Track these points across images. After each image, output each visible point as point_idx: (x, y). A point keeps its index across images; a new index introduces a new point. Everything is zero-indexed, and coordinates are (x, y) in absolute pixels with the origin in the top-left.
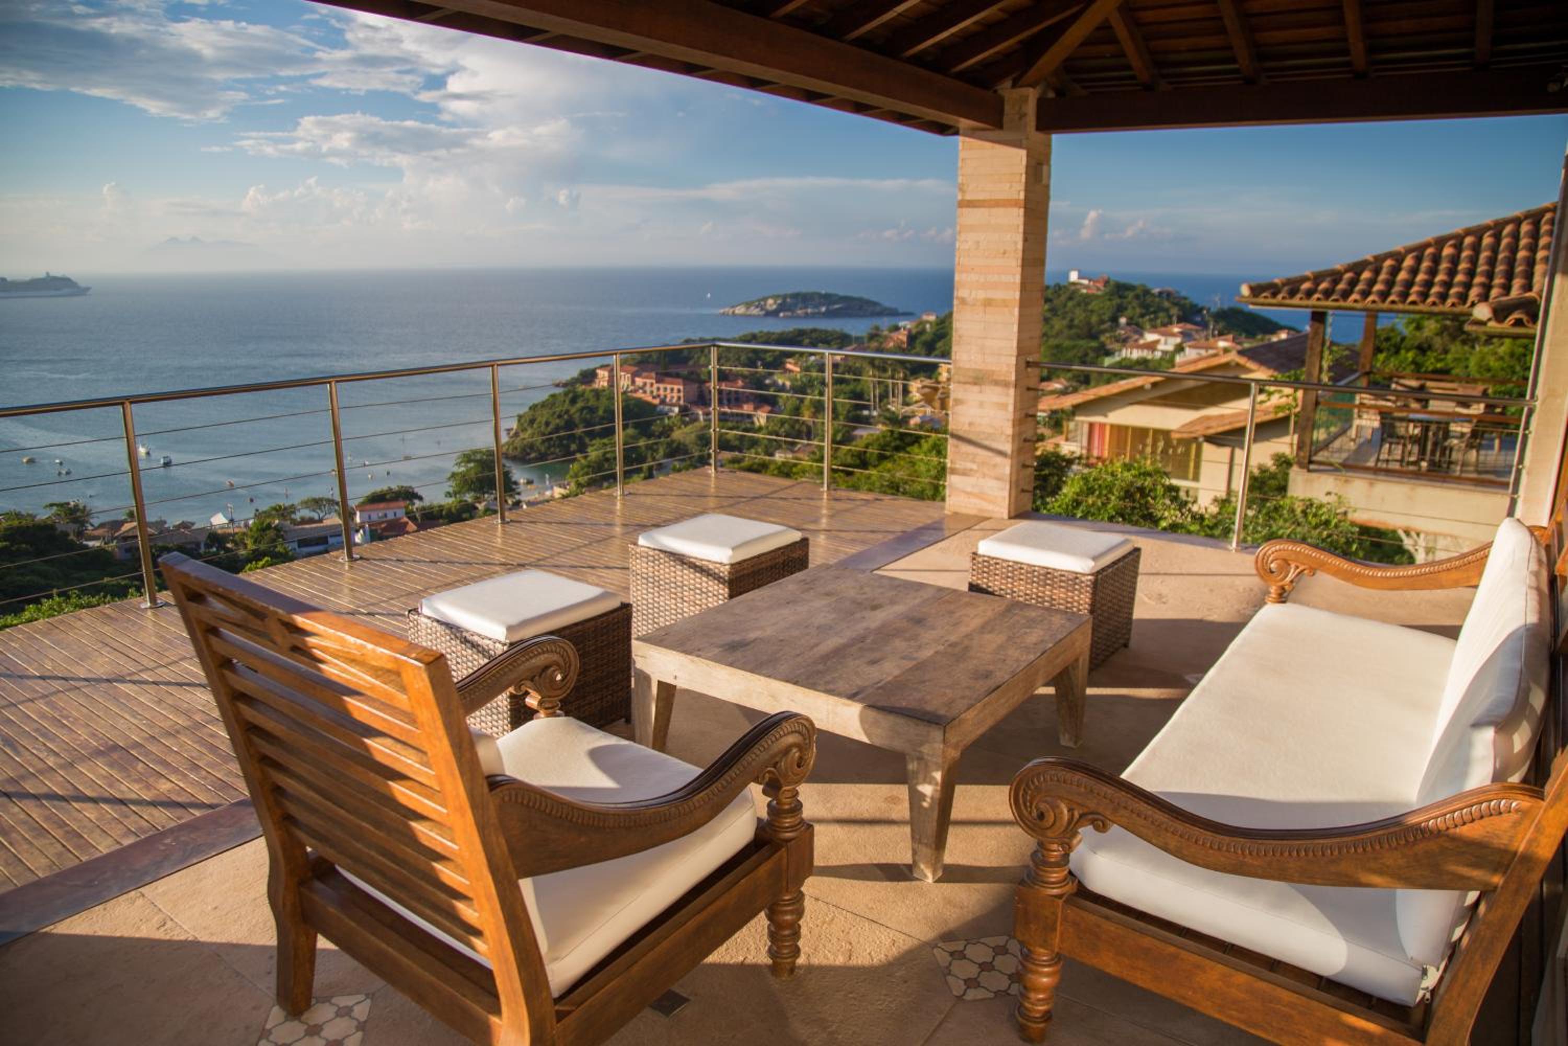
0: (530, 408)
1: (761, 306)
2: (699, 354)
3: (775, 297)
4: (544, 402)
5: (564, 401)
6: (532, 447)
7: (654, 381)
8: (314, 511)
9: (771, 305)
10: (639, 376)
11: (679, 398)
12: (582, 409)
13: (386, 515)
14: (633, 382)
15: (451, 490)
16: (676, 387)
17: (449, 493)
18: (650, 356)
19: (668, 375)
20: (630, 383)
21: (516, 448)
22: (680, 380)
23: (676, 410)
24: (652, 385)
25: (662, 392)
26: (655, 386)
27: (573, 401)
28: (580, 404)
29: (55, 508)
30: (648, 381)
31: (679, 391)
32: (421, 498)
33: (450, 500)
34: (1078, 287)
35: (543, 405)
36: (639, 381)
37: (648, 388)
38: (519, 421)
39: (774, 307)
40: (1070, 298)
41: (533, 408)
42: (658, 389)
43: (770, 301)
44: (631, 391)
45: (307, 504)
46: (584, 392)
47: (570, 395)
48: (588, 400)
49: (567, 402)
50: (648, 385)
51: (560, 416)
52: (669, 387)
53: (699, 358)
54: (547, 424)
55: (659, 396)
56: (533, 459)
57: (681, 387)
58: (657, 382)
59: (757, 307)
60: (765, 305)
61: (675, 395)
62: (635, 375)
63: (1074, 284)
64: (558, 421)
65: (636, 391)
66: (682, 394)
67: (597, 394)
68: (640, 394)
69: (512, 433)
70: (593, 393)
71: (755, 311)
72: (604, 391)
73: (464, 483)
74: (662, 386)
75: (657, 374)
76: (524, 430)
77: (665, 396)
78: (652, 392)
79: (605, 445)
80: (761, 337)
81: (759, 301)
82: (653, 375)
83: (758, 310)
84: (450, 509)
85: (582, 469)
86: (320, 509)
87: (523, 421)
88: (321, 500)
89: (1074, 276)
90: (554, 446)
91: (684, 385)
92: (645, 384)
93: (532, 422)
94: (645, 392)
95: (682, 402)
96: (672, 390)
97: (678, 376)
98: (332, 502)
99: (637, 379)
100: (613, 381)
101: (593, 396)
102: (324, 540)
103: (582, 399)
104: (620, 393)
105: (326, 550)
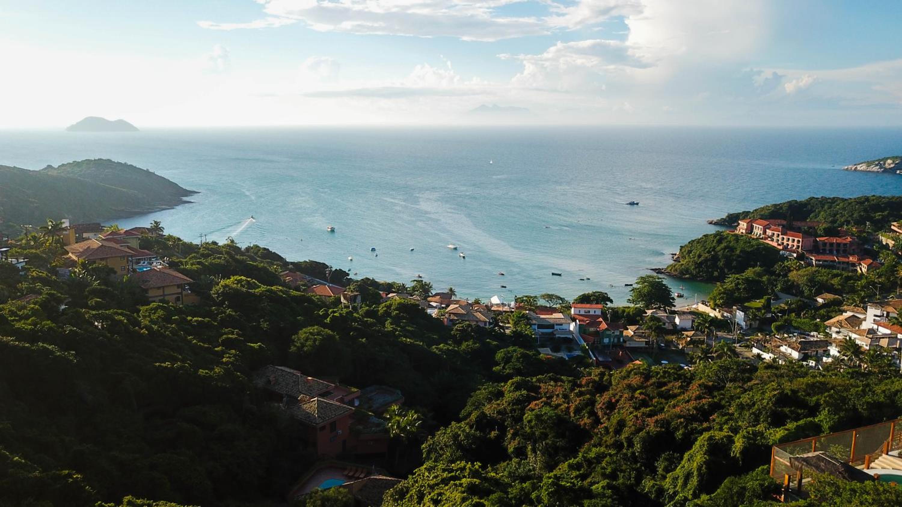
0: (689, 243)
1: (882, 166)
3: (894, 158)
4: (699, 240)
5: (713, 241)
6: (687, 271)
7: (780, 233)
8: (548, 301)
9: (889, 165)
10: (769, 227)
11: (798, 247)
12: (725, 248)
13: (589, 312)
14: (765, 232)
15: (631, 298)
16: (796, 239)
17: (629, 300)
18: (781, 208)
19: (793, 229)
20: (762, 232)
21: (676, 270)
22: (801, 234)
23: (795, 255)
24: (778, 235)
25: (785, 242)
26: (781, 236)
27: (720, 242)
28: (722, 246)
29: (415, 282)
30: (776, 233)
31: (799, 241)
32: (611, 301)
33: (632, 305)
35: (698, 241)
36: (769, 233)
37: (775, 238)
38: (681, 250)
39: (892, 166)
41: (691, 243)
42: (783, 239)
43: (889, 161)
44: (762, 239)
45: (544, 297)
46: (728, 235)
47: (718, 237)
48: (730, 242)
49: (715, 241)
50: (775, 236)
51: (709, 252)
52: (791, 238)
53: (819, 212)
54: (700, 256)
55: (783, 243)
56: (687, 278)
57: (801, 240)
58: (782, 234)
59: (877, 165)
60: (885, 164)
61: (795, 244)
62: (766, 226)
64: (707, 255)
65: (766, 239)
66: (800, 244)
67: (737, 238)
68: (768, 241)
69: (676, 257)
70: (734, 238)
71: (876, 169)
72: (742, 236)
73: (640, 295)
74: (785, 237)
75: (783, 226)
76: (684, 257)
77: (788, 245)
78: (778, 240)
79: (737, 279)
81: (879, 160)
82: (781, 227)
83: (878, 167)
84: (629, 312)
85: (720, 294)
86: (552, 300)
87: (683, 251)
88: (552, 295)
90: (702, 271)
91: (803, 237)
92: (774, 234)
93: (690, 252)
94: (773, 240)
95: (800, 250)
96: (794, 240)
97: (798, 230)
98: (559, 298)
99: (767, 230)
100: (750, 229)
101: (734, 240)
102: (552, 326)
103: (726, 240)
104: (754, 239)
105: (552, 333)
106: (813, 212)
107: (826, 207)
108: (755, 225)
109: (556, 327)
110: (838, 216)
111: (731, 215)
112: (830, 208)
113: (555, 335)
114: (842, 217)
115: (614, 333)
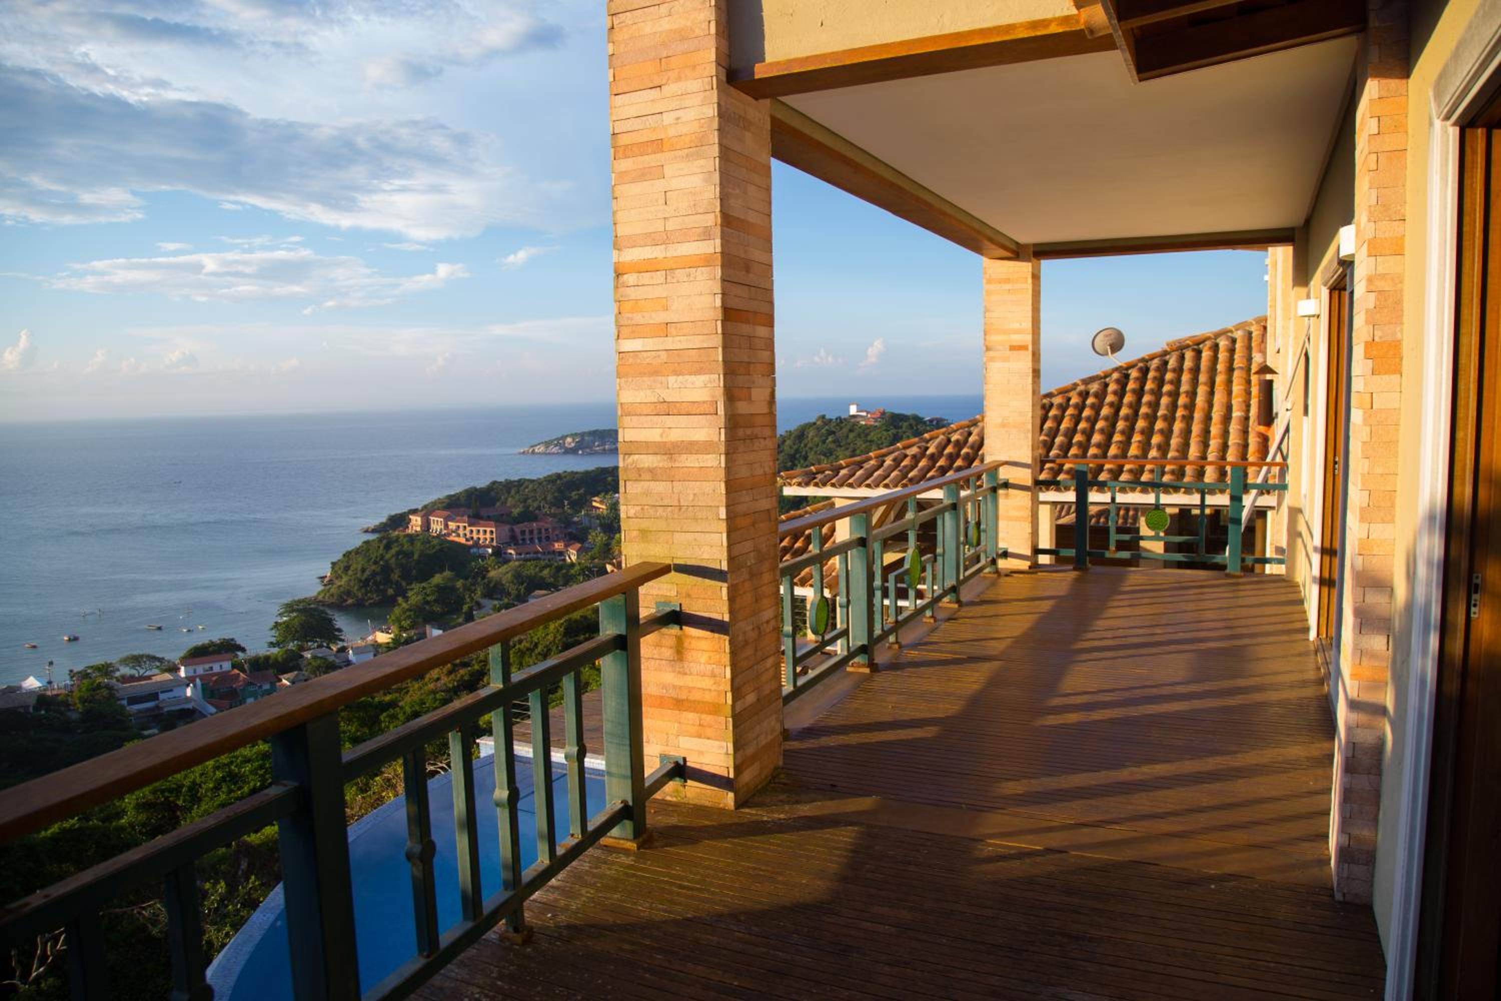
0: (344, 555)
1: (562, 446)
2: (506, 495)
3: (573, 436)
4: (358, 549)
5: (379, 547)
6: (349, 593)
7: (466, 524)
8: (133, 668)
9: (570, 444)
10: (452, 520)
11: (492, 539)
12: (398, 554)
13: (211, 668)
14: (446, 526)
15: (274, 640)
16: (488, 529)
17: (272, 643)
18: (458, 499)
19: (481, 518)
20: (443, 527)
21: (332, 595)
22: (492, 523)
23: (490, 551)
24: (465, 527)
25: (475, 536)
26: (468, 529)
27: (388, 547)
28: (394, 551)
30: (461, 525)
31: (492, 532)
32: (243, 650)
33: (275, 650)
34: (858, 419)
35: (357, 551)
36: (452, 525)
37: (461, 532)
38: (333, 568)
39: (573, 445)
40: (851, 431)
41: (347, 555)
42: (472, 531)
43: (569, 440)
44: (444, 535)
45: (125, 661)
46: (398, 537)
47: (385, 542)
48: (402, 545)
49: (382, 548)
50: (461, 529)
51: (375, 563)
52: (481, 529)
53: (506, 499)
54: (363, 570)
55: (472, 538)
56: (350, 605)
57: (494, 530)
58: (469, 526)
59: (556, 445)
60: (564, 443)
61: (488, 536)
62: (447, 519)
63: (854, 416)
64: (373, 567)
65: (449, 535)
66: (494, 536)
67: (412, 538)
68: (454, 537)
69: (326, 580)
70: (407, 539)
71: (555, 450)
72: (418, 535)
73: (286, 631)
74: (474, 529)
75: (469, 517)
76: (339, 577)
77: (479, 539)
78: (465, 535)
79: (424, 588)
80: (565, 477)
81: (558, 439)
82: (466, 518)
83: (558, 448)
84: (276, 659)
85: (404, 613)
86: (140, 666)
87: (336, 569)
88: (142, 656)
89: (853, 410)
90: (371, 591)
91: (496, 527)
92: (459, 527)
93: (347, 569)
94: (458, 535)
95: (495, 544)
96: (485, 532)
97: (489, 518)
98: (153, 658)
99: (450, 523)
100: (426, 525)
101: (408, 541)
102: (154, 696)
103: (396, 544)
104: (434, 537)
105: (157, 707)
106: (498, 500)
107: (513, 492)
108: (432, 518)
109: (162, 696)
110: (530, 501)
111: (393, 516)
112: (518, 492)
113: (162, 708)
114: (533, 501)
115: (260, 687)
